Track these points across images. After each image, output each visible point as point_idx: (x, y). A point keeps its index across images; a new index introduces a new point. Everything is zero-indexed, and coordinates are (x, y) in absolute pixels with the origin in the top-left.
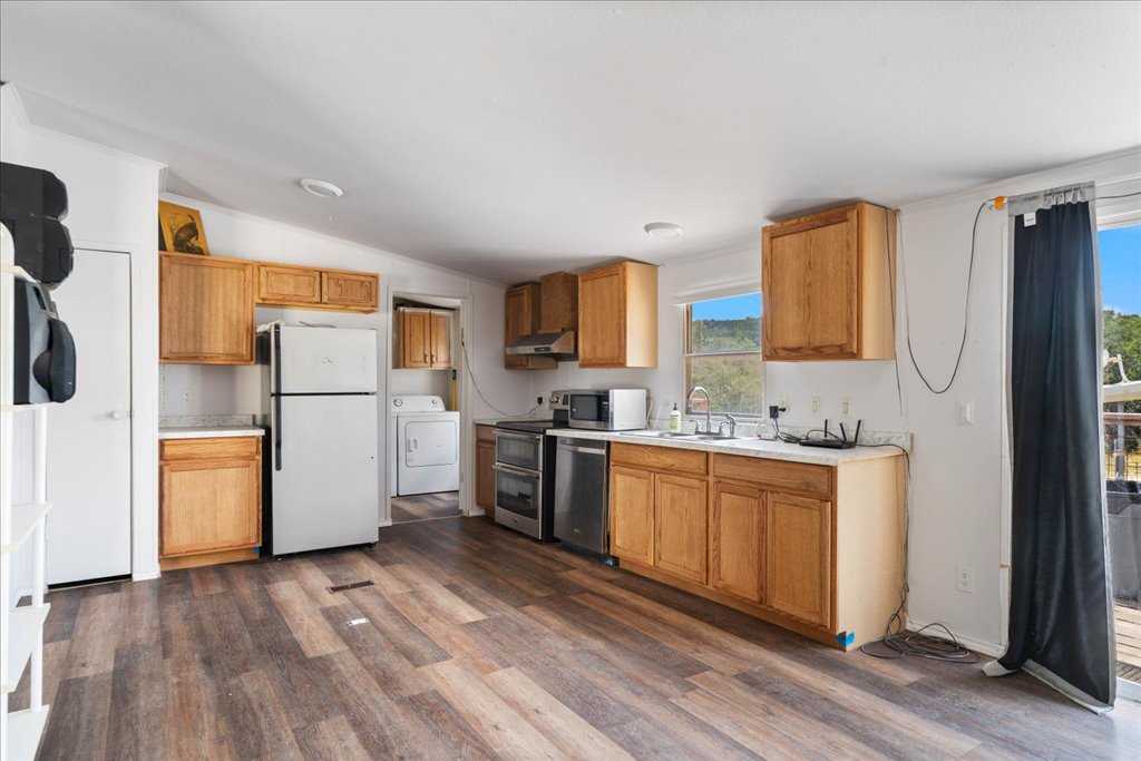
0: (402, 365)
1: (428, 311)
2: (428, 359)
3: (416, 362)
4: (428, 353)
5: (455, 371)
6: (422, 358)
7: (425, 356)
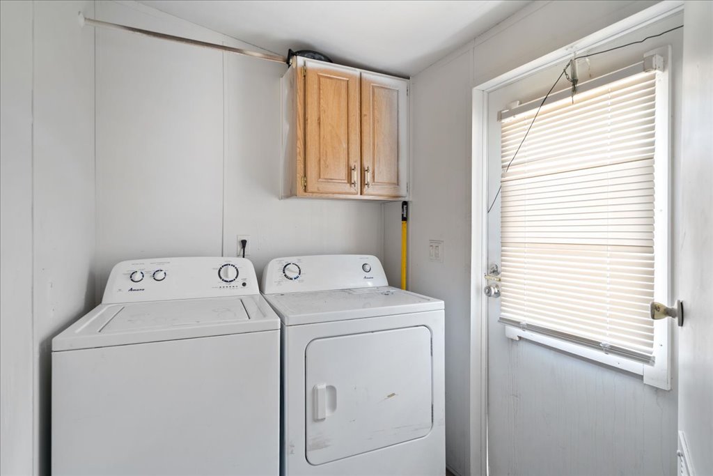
0: (300, 188)
1: (357, 72)
2: (356, 176)
3: (329, 180)
4: (355, 163)
5: (405, 203)
6: (343, 174)
7: (350, 170)
